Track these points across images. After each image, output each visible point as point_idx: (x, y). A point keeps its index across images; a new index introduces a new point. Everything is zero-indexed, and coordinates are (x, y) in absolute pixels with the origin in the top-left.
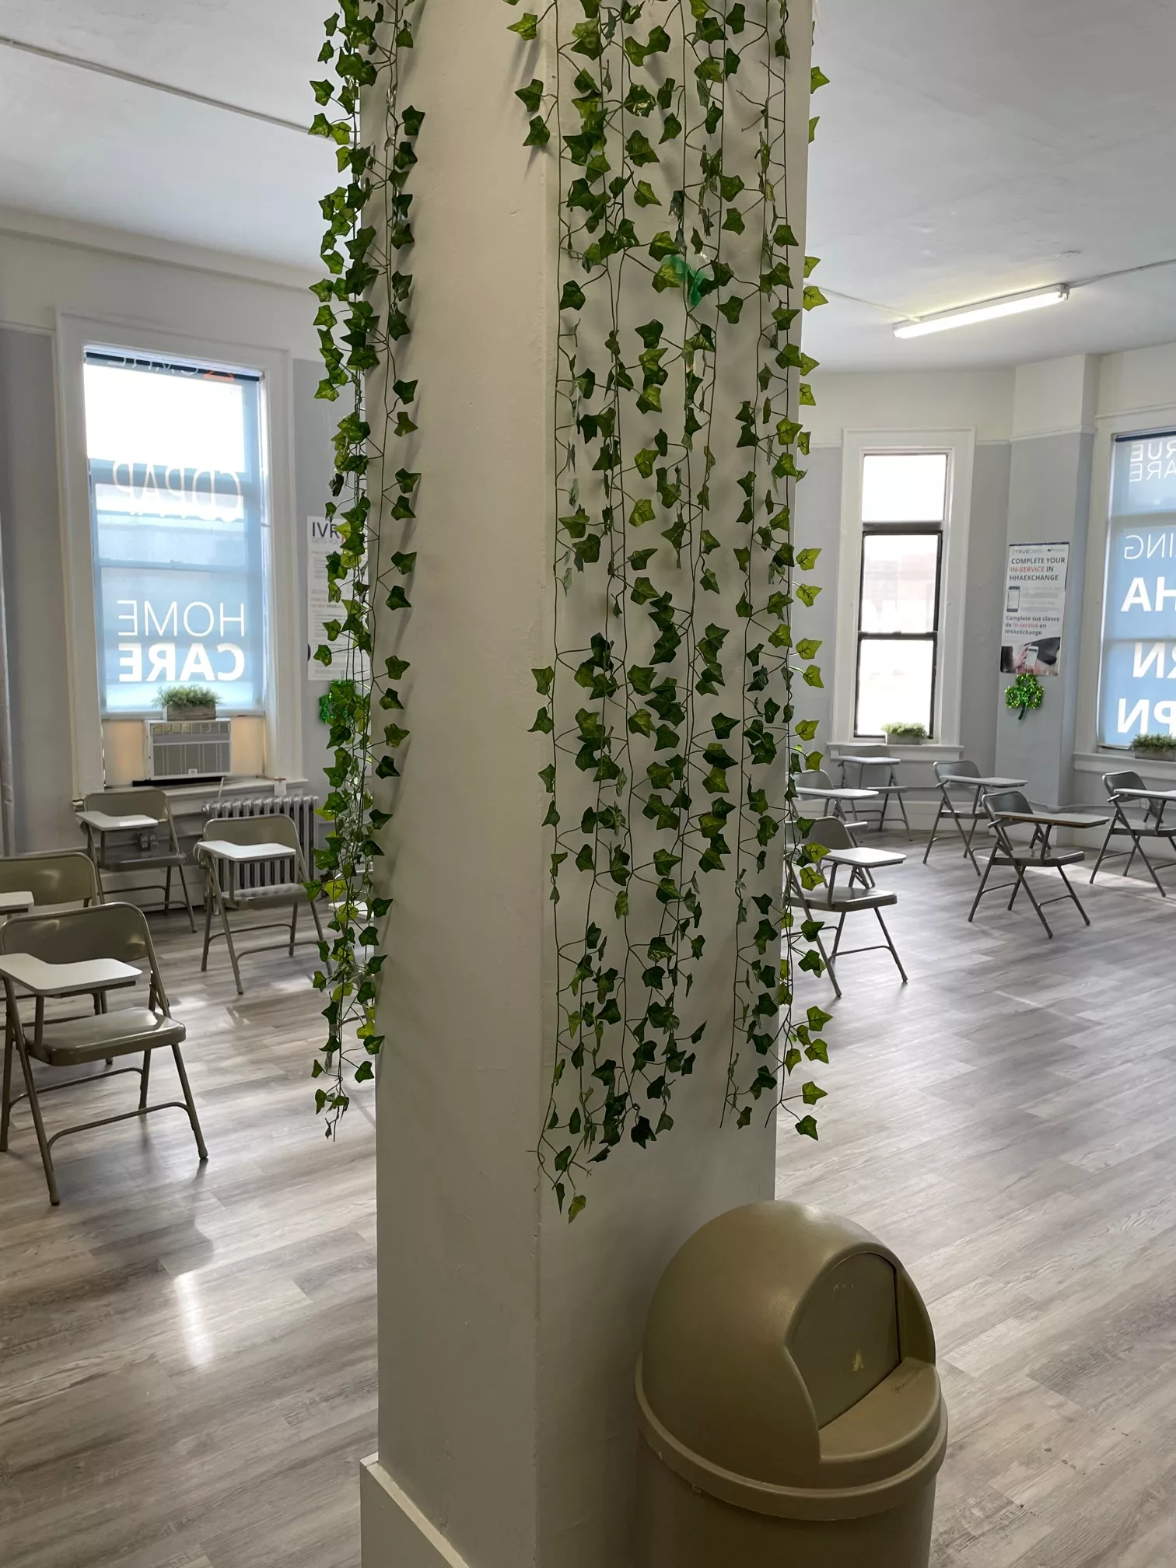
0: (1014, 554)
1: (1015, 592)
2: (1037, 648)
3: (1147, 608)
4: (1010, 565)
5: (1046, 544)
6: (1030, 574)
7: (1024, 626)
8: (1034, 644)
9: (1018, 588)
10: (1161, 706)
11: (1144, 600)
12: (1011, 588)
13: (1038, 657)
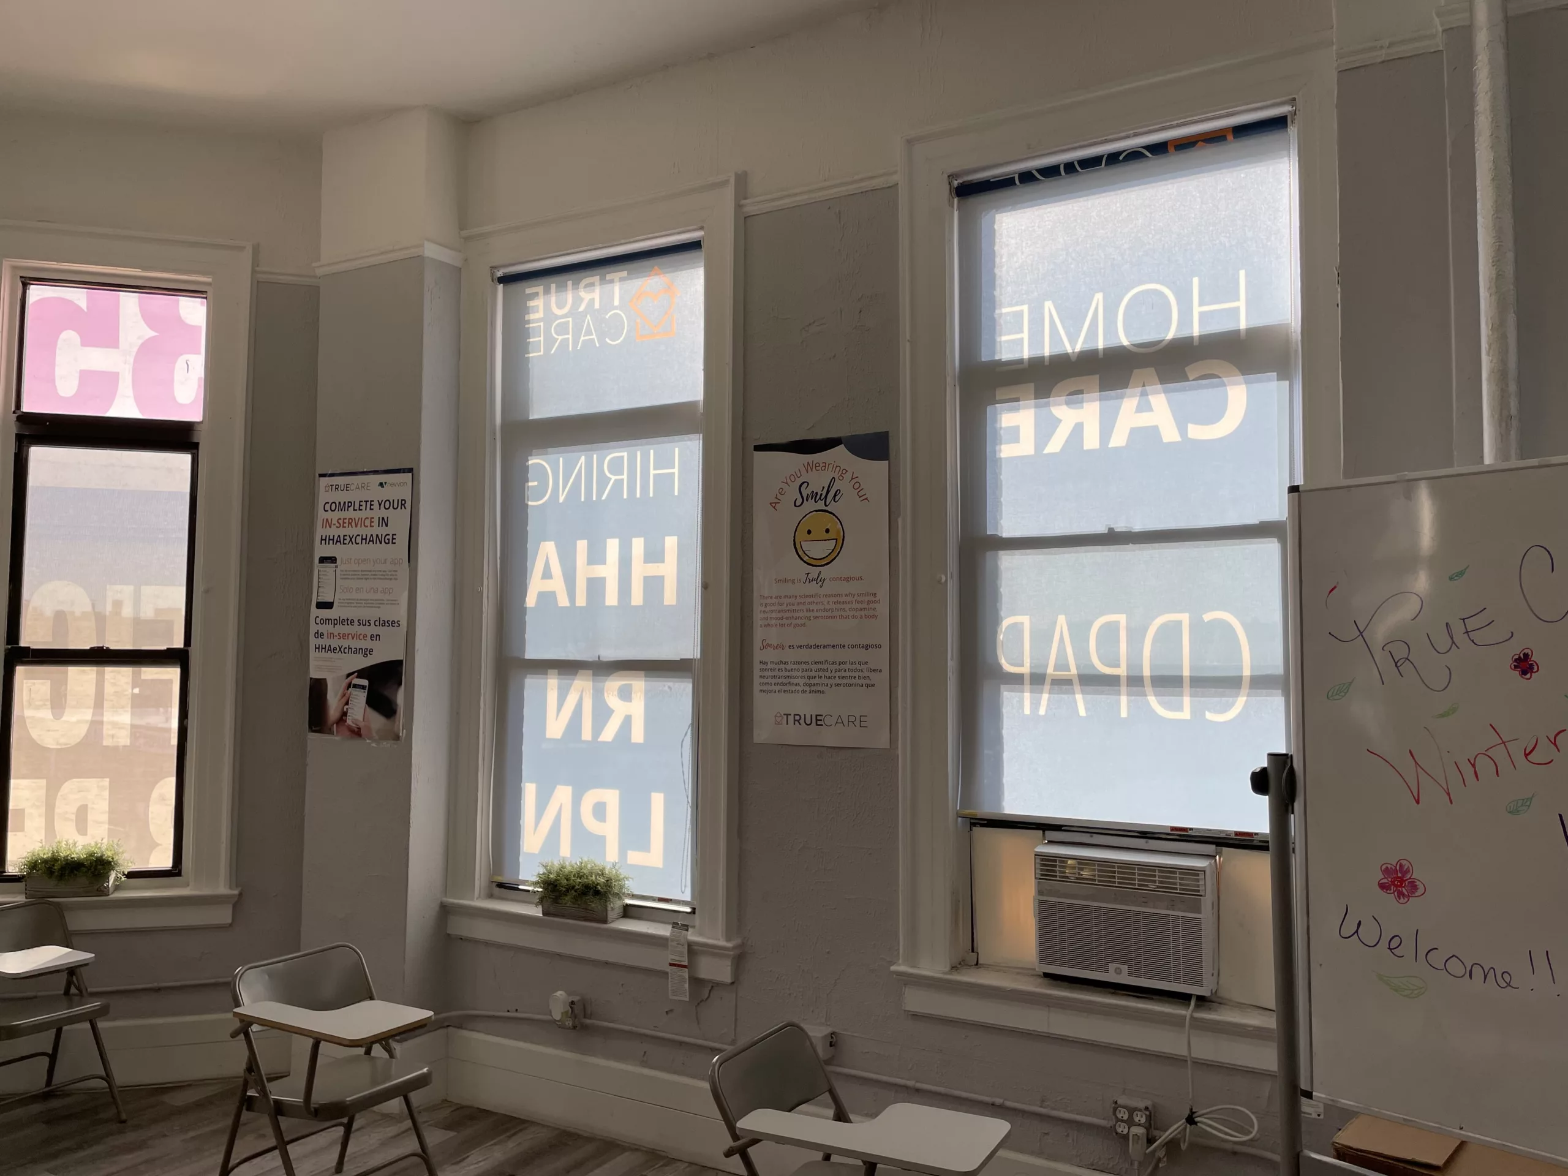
0: (326, 492)
1: (329, 568)
2: (365, 682)
3: (563, 601)
4: (321, 515)
5: (376, 472)
6: (352, 531)
7: (344, 636)
8: (361, 673)
9: (332, 560)
10: (591, 797)
11: (557, 584)
12: (323, 560)
13: (368, 703)
